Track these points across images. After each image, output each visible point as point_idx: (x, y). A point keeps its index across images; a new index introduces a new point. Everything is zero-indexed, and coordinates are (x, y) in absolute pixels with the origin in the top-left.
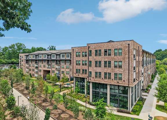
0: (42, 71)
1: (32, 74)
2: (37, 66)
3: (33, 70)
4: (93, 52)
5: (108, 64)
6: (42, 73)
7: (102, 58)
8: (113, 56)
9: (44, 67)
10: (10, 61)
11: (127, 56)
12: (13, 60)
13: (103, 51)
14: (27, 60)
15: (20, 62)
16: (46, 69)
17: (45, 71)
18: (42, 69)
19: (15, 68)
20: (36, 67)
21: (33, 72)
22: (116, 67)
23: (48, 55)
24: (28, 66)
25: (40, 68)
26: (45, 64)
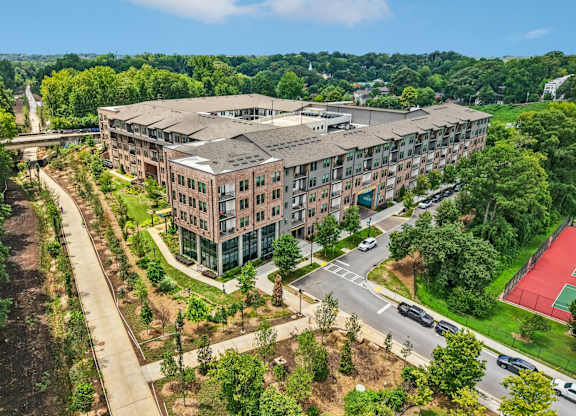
0: (143, 164)
1: (125, 168)
2: (133, 148)
3: (127, 158)
4: (176, 176)
5: (192, 202)
6: (142, 169)
7: (184, 190)
8: (197, 191)
9: (146, 155)
10: (83, 120)
11: (210, 197)
12: (91, 118)
14: (112, 133)
16: (149, 161)
17: (147, 165)
18: (142, 158)
19: (92, 144)
20: (132, 153)
21: (127, 164)
22: (201, 209)
23: (150, 130)
24: (116, 145)
25: (139, 157)
26: (146, 148)
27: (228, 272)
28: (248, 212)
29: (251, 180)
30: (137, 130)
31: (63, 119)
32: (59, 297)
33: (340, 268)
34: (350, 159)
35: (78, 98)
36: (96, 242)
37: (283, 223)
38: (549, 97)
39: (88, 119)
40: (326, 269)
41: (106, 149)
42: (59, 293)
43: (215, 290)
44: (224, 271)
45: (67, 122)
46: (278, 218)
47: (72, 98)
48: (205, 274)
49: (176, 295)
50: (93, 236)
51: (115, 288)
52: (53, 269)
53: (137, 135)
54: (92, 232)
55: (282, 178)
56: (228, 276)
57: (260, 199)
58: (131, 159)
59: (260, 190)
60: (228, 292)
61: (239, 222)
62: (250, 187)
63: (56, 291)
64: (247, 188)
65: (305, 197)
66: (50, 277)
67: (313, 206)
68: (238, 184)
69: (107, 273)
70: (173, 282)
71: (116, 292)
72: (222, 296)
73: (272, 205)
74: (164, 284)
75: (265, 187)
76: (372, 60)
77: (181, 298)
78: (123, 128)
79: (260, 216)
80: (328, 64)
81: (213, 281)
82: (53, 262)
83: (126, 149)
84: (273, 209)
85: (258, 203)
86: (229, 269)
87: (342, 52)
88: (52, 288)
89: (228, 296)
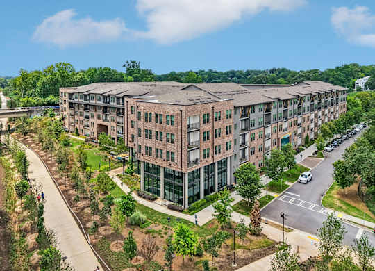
0: (95, 125)
1: (79, 131)
2: (88, 114)
3: (81, 122)
5: (159, 136)
6: (95, 129)
8: (164, 124)
9: (99, 118)
10: (46, 100)
11: (179, 127)
12: (52, 98)
13: (153, 115)
14: (71, 104)
15: (62, 103)
16: (101, 122)
17: (99, 126)
18: (95, 121)
19: (52, 115)
20: (87, 117)
21: (82, 127)
22: (168, 141)
23: (104, 97)
24: (73, 113)
25: (92, 120)
26: (100, 112)
27: (193, 204)
28: (209, 144)
29: (211, 114)
30: (92, 98)
31: (30, 99)
32: (24, 236)
33: (294, 199)
34: (275, 107)
35: (44, 84)
36: (60, 184)
37: (233, 158)
38: (360, 89)
39: (49, 99)
40: (281, 199)
41: (63, 119)
42: (24, 233)
43: (186, 222)
44: (189, 203)
45: (33, 100)
46: (230, 153)
47: (39, 84)
48: (170, 208)
49: (148, 228)
50: (57, 180)
51: (84, 225)
52: (18, 209)
53: (92, 102)
54: (56, 177)
55: (233, 116)
56: (194, 209)
57: (217, 134)
58: (86, 123)
59: (218, 125)
60: (201, 223)
61: (202, 153)
62: (211, 121)
63: (21, 231)
64: (208, 122)
65: (247, 136)
66: (14, 217)
67: (253, 144)
68: (202, 116)
69: (74, 210)
70: (143, 217)
71: (85, 228)
72: (196, 229)
73: (226, 140)
74: (134, 219)
75: (221, 122)
76: (234, 74)
77: (154, 232)
78: (81, 98)
79: (217, 150)
80: (206, 77)
81: (181, 213)
82: (19, 202)
83: (81, 115)
84: (227, 143)
85: (216, 137)
86: (193, 202)
87: (214, 70)
88: (16, 227)
89: (202, 228)
